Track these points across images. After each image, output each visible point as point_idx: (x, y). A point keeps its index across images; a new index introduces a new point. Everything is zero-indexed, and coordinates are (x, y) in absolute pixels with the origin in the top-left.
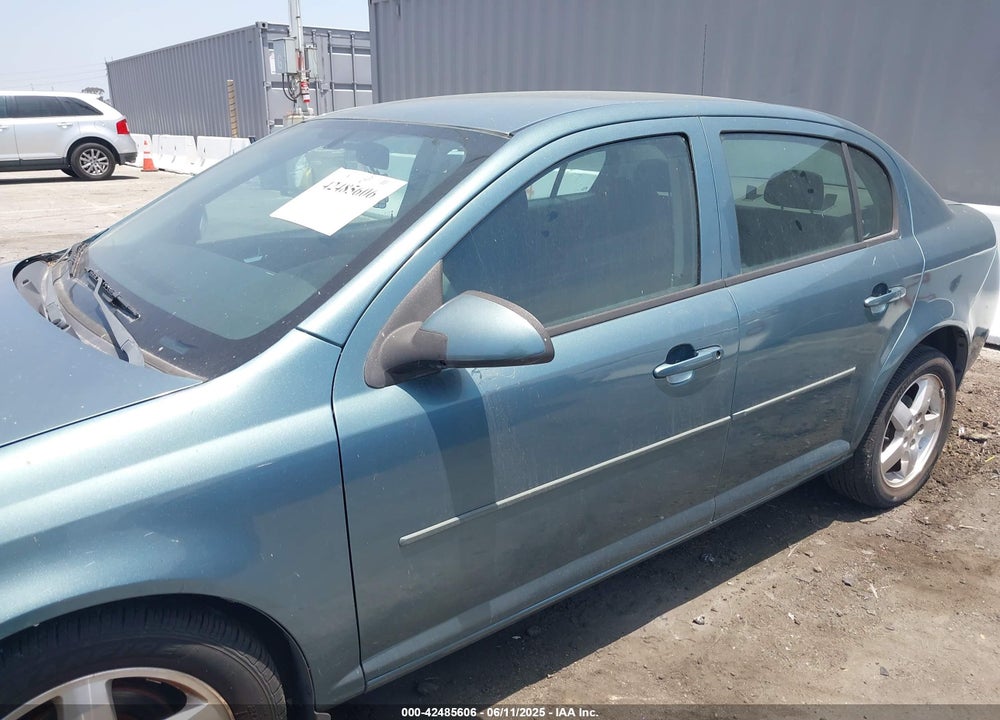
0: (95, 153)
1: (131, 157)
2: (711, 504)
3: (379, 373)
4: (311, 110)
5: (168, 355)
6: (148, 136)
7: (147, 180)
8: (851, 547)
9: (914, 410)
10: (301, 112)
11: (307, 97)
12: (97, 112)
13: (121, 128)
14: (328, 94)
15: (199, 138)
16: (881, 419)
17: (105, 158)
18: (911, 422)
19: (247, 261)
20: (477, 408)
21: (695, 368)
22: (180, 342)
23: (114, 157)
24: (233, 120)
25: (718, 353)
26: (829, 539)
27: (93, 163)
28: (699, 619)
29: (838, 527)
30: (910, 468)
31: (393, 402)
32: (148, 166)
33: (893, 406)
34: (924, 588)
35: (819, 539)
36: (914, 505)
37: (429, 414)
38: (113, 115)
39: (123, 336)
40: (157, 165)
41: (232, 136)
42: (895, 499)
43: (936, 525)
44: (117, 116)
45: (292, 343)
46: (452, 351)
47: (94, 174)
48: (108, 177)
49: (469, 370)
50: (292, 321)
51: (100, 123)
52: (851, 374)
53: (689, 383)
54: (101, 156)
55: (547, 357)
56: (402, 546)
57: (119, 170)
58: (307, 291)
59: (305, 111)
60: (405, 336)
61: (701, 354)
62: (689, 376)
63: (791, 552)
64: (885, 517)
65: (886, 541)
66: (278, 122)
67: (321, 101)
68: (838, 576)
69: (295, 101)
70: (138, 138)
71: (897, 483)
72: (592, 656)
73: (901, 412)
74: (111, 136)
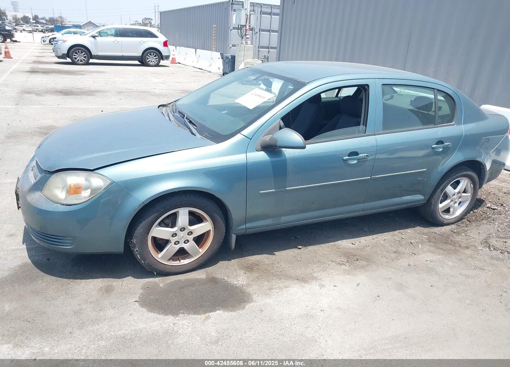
0: (153, 54)
1: (167, 57)
2: (362, 206)
3: (259, 147)
4: (249, 42)
5: (206, 137)
6: (175, 47)
7: (173, 68)
8: (420, 234)
9: (457, 190)
10: (244, 43)
11: (248, 36)
12: (156, 37)
13: (165, 44)
14: (258, 34)
15: (198, 50)
16: (439, 190)
17: (157, 57)
18: (454, 194)
19: (223, 112)
20: (285, 161)
21: (358, 160)
22: (209, 134)
23: (161, 56)
24: (213, 43)
25: (367, 156)
26: (413, 231)
27: (152, 59)
28: (353, 243)
29: (419, 229)
30: (454, 213)
31: (262, 156)
32: (174, 61)
33: (446, 187)
34: (439, 248)
35: (409, 231)
36: (453, 226)
37: (271, 161)
38: (162, 38)
39: (194, 131)
40: (177, 61)
41: (212, 51)
42: (445, 222)
43: (458, 233)
44: (164, 39)
45: (238, 137)
46: (279, 144)
47: (151, 63)
48: (157, 65)
49: (284, 149)
50: (239, 131)
51: (157, 42)
52: (424, 171)
53: (354, 164)
54: (155, 56)
55: (304, 148)
56: (260, 194)
57: (162, 62)
58: (243, 124)
59: (246, 42)
60: (268, 138)
61: (360, 155)
62: (356, 162)
63: (396, 232)
64: (439, 228)
65: (434, 234)
66: (234, 46)
67: (254, 37)
68: (410, 241)
69: (243, 38)
70: (171, 47)
71: (447, 217)
72: (315, 246)
73: (449, 189)
74: (160, 47)
